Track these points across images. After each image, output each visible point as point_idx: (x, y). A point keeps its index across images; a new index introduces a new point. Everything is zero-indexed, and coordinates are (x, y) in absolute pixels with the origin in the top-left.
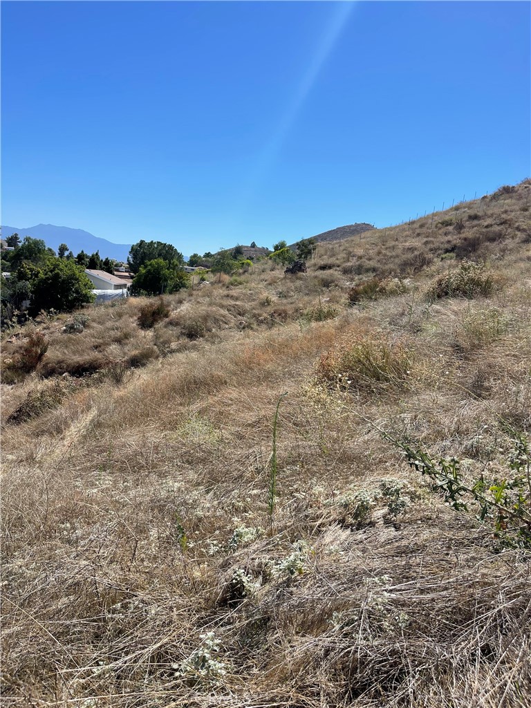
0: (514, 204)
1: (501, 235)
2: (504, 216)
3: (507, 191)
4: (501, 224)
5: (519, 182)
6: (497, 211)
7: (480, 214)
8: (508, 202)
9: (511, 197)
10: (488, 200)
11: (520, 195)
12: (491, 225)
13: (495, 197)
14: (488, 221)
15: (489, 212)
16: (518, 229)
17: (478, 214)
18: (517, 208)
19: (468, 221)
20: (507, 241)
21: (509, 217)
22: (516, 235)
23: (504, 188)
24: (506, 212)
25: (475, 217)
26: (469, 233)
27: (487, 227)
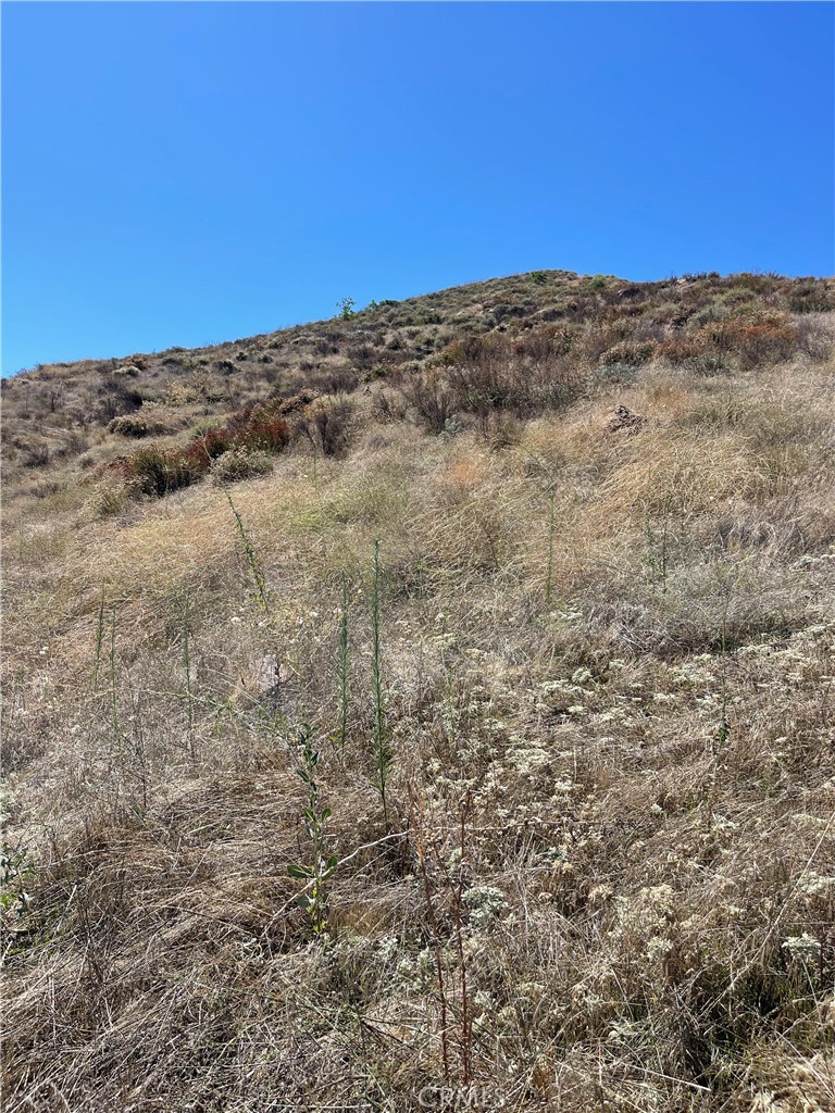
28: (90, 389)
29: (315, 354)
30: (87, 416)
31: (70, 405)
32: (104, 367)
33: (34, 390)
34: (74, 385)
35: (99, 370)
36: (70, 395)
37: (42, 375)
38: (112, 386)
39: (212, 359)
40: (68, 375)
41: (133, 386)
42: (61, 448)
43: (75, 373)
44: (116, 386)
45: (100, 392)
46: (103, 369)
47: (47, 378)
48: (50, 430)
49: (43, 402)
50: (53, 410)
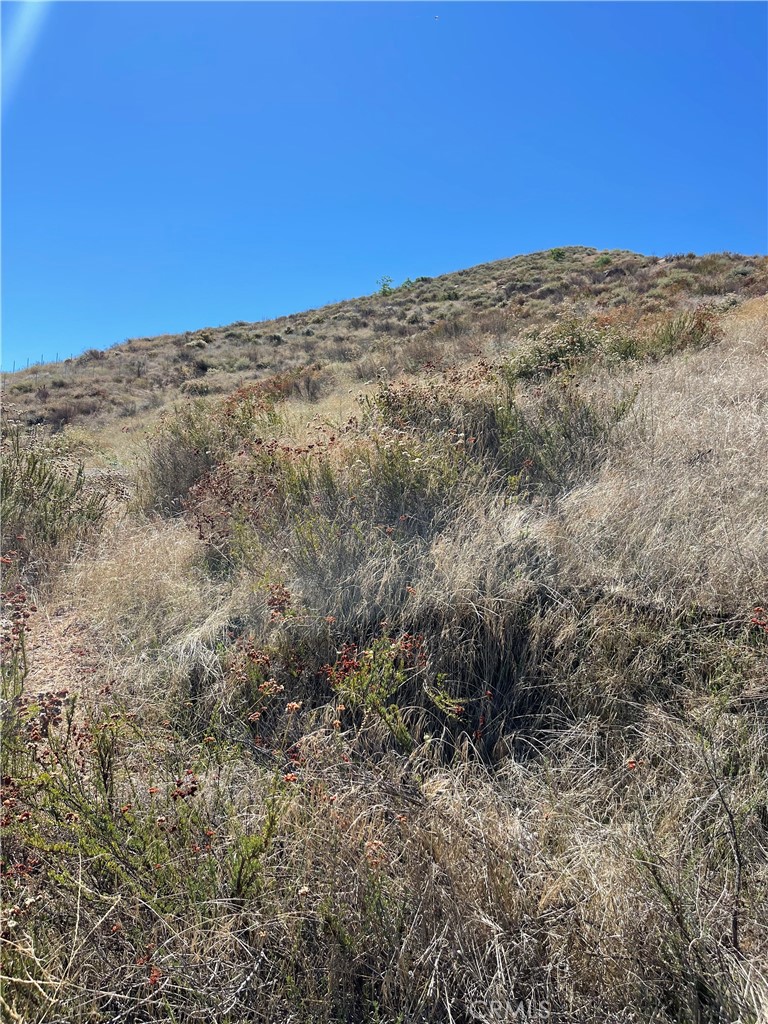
0: (106, 374)
1: (95, 407)
2: (95, 386)
3: (95, 356)
4: (94, 395)
5: (109, 347)
6: (86, 379)
7: (66, 381)
8: (97, 370)
9: (102, 365)
10: (73, 365)
11: (111, 363)
12: (82, 396)
13: (81, 362)
14: (78, 391)
15: (78, 380)
16: (113, 402)
17: (65, 381)
18: (110, 378)
19: (52, 388)
20: (103, 415)
21: (101, 388)
22: (112, 409)
23: (91, 353)
24: (97, 381)
25: (61, 385)
26: (57, 403)
27: (77, 397)
28: (167, 359)
29: (349, 327)
30: (165, 380)
31: (152, 372)
32: (179, 341)
33: (125, 360)
34: (155, 355)
35: (175, 343)
36: (152, 364)
37: (130, 348)
38: (184, 357)
39: (265, 333)
40: (150, 347)
41: (201, 356)
42: (145, 404)
43: (156, 346)
44: (187, 356)
45: (175, 361)
46: (178, 343)
47: (134, 350)
48: (137, 392)
49: (131, 369)
50: (139, 376)
